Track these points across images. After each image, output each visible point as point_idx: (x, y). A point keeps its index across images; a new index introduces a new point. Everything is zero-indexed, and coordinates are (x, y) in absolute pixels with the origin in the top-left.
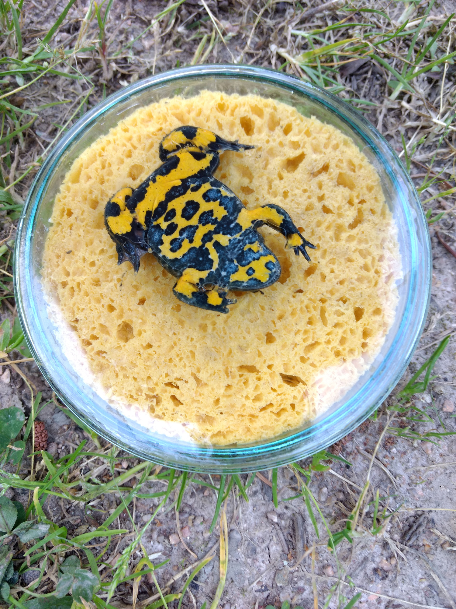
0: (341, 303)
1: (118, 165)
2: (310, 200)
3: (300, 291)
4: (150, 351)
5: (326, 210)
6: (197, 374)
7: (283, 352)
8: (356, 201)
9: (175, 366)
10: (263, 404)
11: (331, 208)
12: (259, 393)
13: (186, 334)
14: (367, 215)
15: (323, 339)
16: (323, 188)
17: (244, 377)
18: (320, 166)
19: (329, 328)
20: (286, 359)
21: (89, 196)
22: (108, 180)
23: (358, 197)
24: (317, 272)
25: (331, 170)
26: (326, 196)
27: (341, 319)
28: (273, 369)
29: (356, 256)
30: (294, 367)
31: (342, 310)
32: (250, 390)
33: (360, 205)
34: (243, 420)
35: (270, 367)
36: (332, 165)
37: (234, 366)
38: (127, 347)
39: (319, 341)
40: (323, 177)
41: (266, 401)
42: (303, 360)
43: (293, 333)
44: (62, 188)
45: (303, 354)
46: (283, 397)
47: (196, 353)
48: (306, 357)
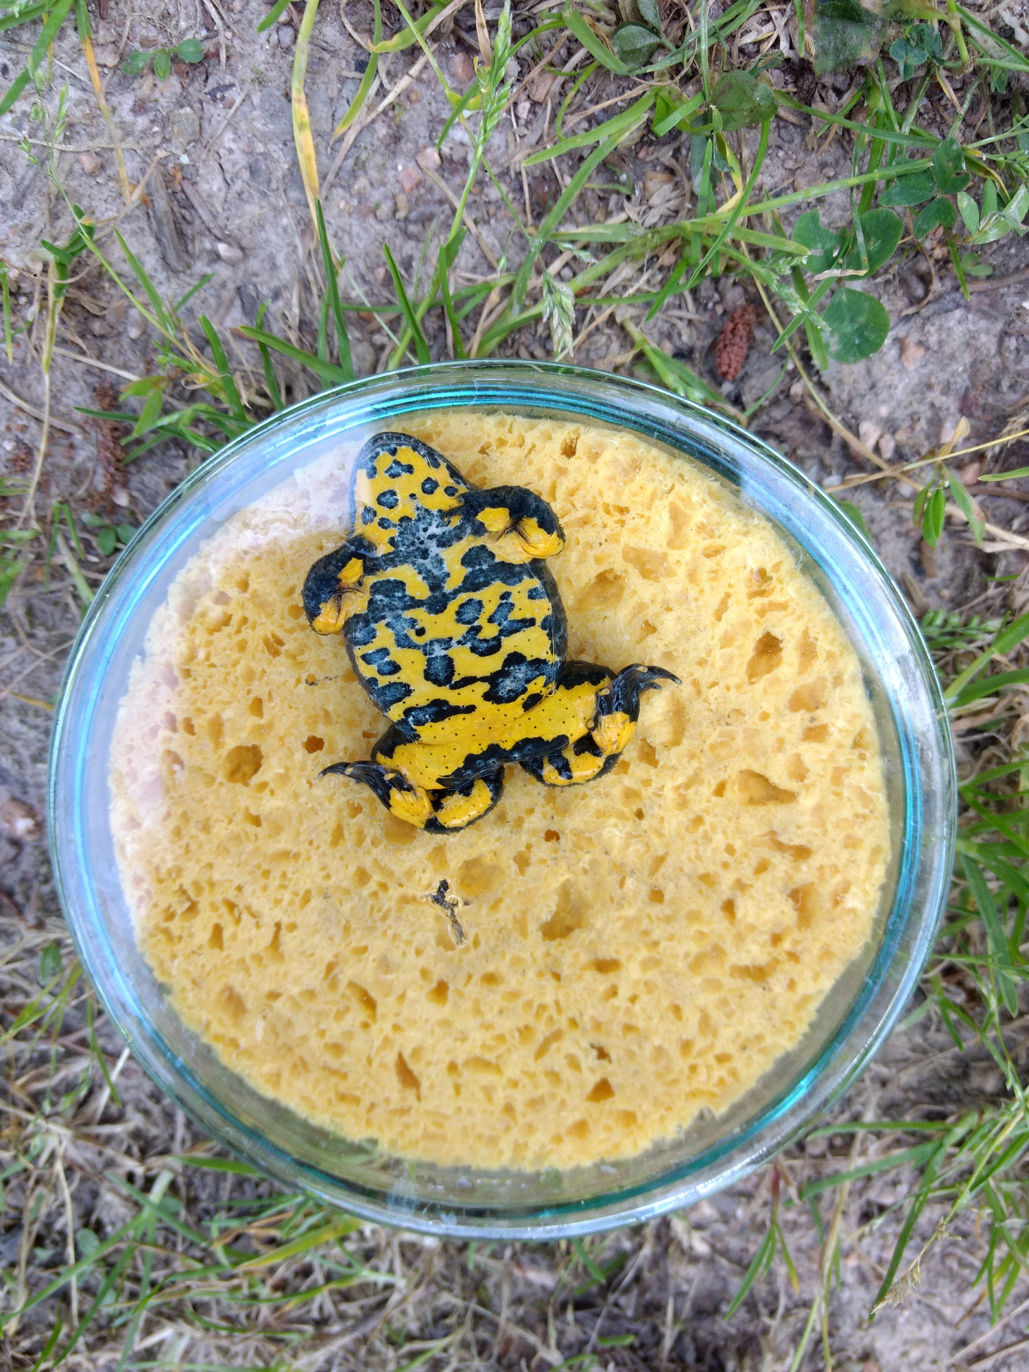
2: (721, 872)
4: (251, 829)
5: (728, 908)
6: (283, 932)
7: (437, 1029)
8: (787, 945)
11: (740, 914)
12: (345, 1044)
13: (327, 860)
14: (777, 980)
15: (511, 1071)
16: (762, 876)
17: (347, 1002)
18: (796, 842)
19: (537, 1067)
20: (430, 1042)
23: (796, 942)
24: (612, 978)
25: (805, 864)
26: (753, 892)
27: (567, 1073)
28: (398, 1036)
29: (692, 1017)
30: (428, 1064)
31: (583, 1065)
32: (336, 1028)
33: (783, 957)
34: (284, 1057)
36: (817, 858)
37: (347, 973)
39: (503, 1068)
40: (782, 862)
41: (343, 1065)
42: (453, 1067)
43: (479, 1020)
45: (460, 1061)
46: (371, 1082)
47: (312, 903)
48: (461, 1070)
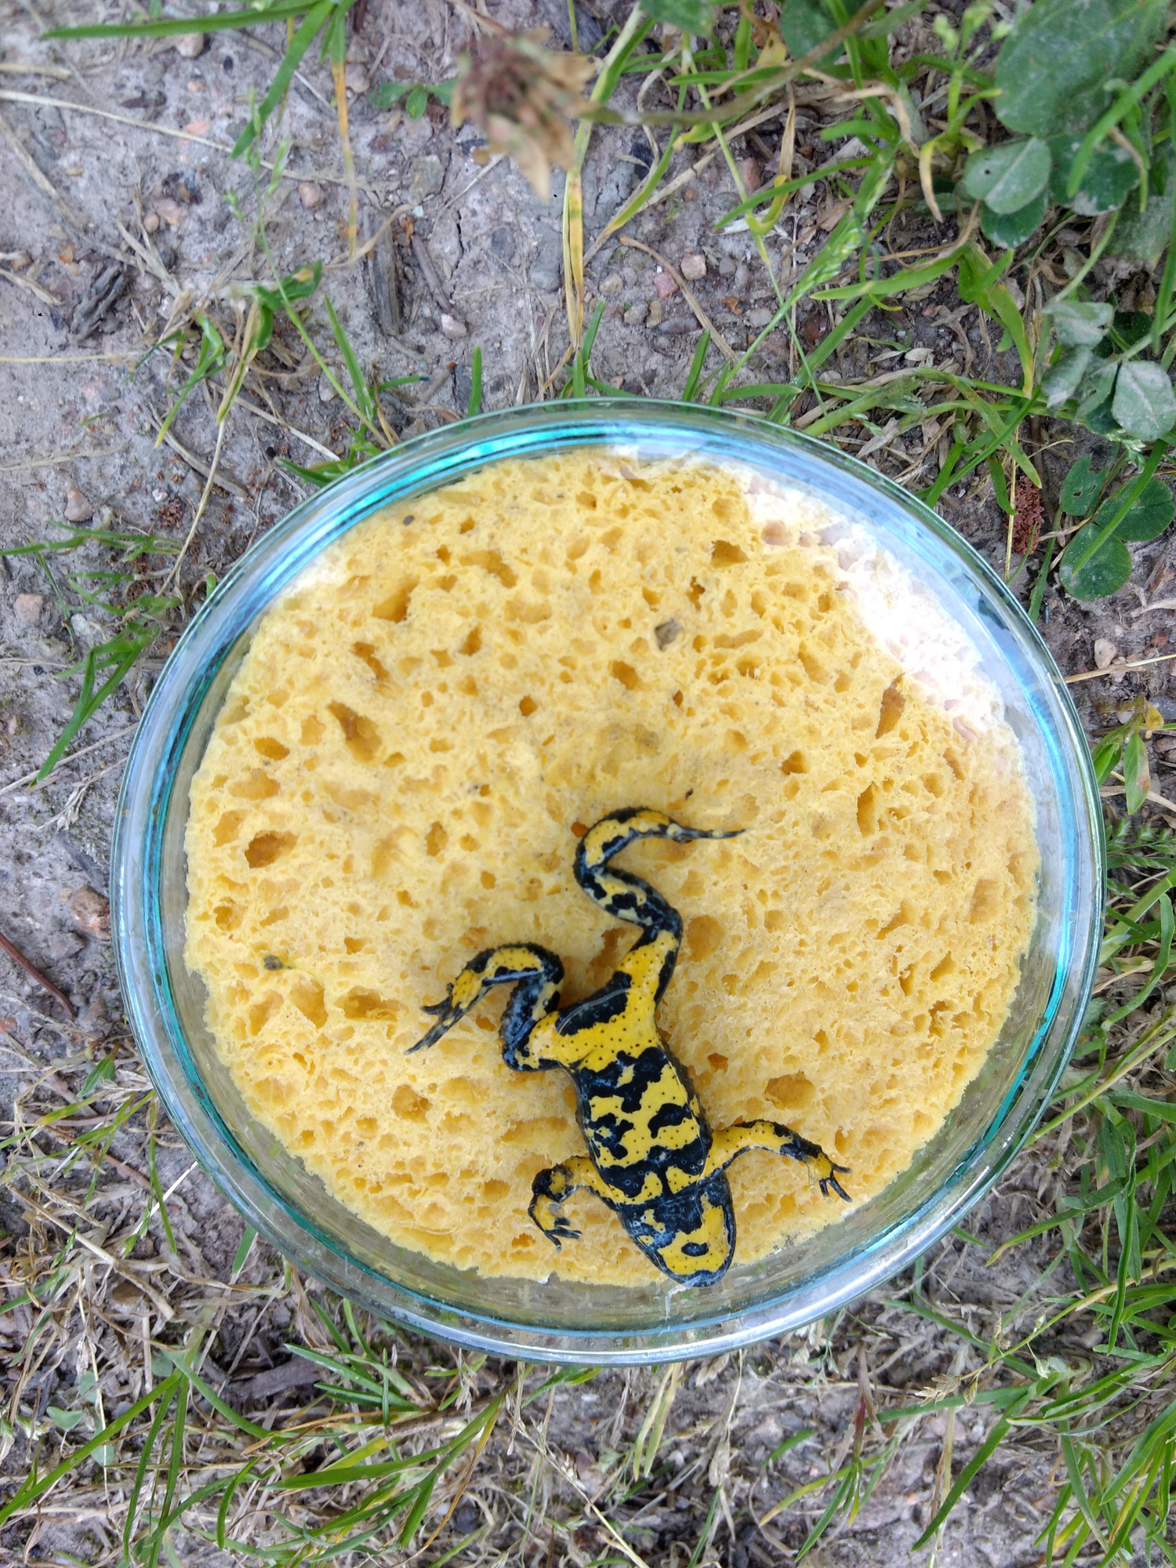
0: (703, 599)
1: (396, 1145)
2: (451, 685)
3: (678, 698)
4: (831, 1034)
5: (472, 645)
6: (881, 925)
7: (825, 733)
8: (442, 570)
9: (864, 976)
10: (947, 772)
11: (466, 631)
12: (921, 784)
13: (790, 958)
14: (478, 541)
15: (793, 640)
16: (415, 655)
17: (885, 819)
18: (361, 664)
19: (765, 625)
20: (842, 725)
21: (478, 1204)
22: (436, 1165)
23: (431, 567)
24: (629, 659)
25: (369, 638)
26: (437, 646)
27: (744, 598)
28: (864, 753)
29: (586, 564)
30: (860, 706)
31: (722, 596)
32: (915, 803)
33: (454, 561)
34: (984, 817)
35: (860, 760)
36: (352, 636)
37: (861, 845)
38: (826, 1085)
39: (797, 649)
40: (389, 656)
41: (939, 765)
42: (842, 685)
43: (780, 712)
44: (464, 1266)
45: (830, 686)
46: (929, 729)
47: (835, 931)
48: (836, 677)
